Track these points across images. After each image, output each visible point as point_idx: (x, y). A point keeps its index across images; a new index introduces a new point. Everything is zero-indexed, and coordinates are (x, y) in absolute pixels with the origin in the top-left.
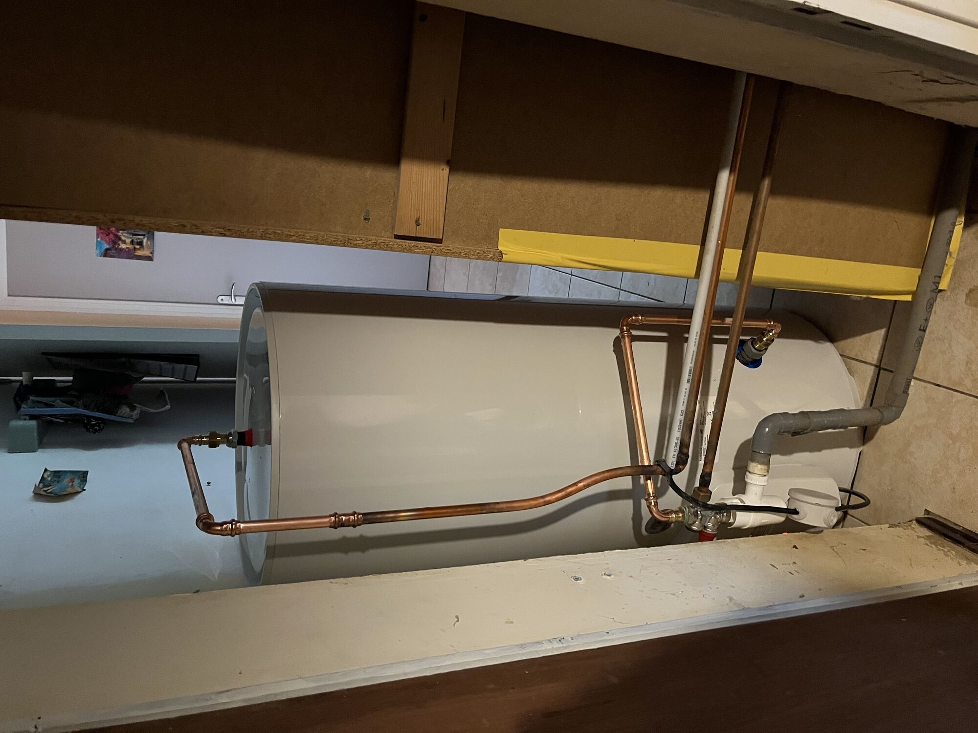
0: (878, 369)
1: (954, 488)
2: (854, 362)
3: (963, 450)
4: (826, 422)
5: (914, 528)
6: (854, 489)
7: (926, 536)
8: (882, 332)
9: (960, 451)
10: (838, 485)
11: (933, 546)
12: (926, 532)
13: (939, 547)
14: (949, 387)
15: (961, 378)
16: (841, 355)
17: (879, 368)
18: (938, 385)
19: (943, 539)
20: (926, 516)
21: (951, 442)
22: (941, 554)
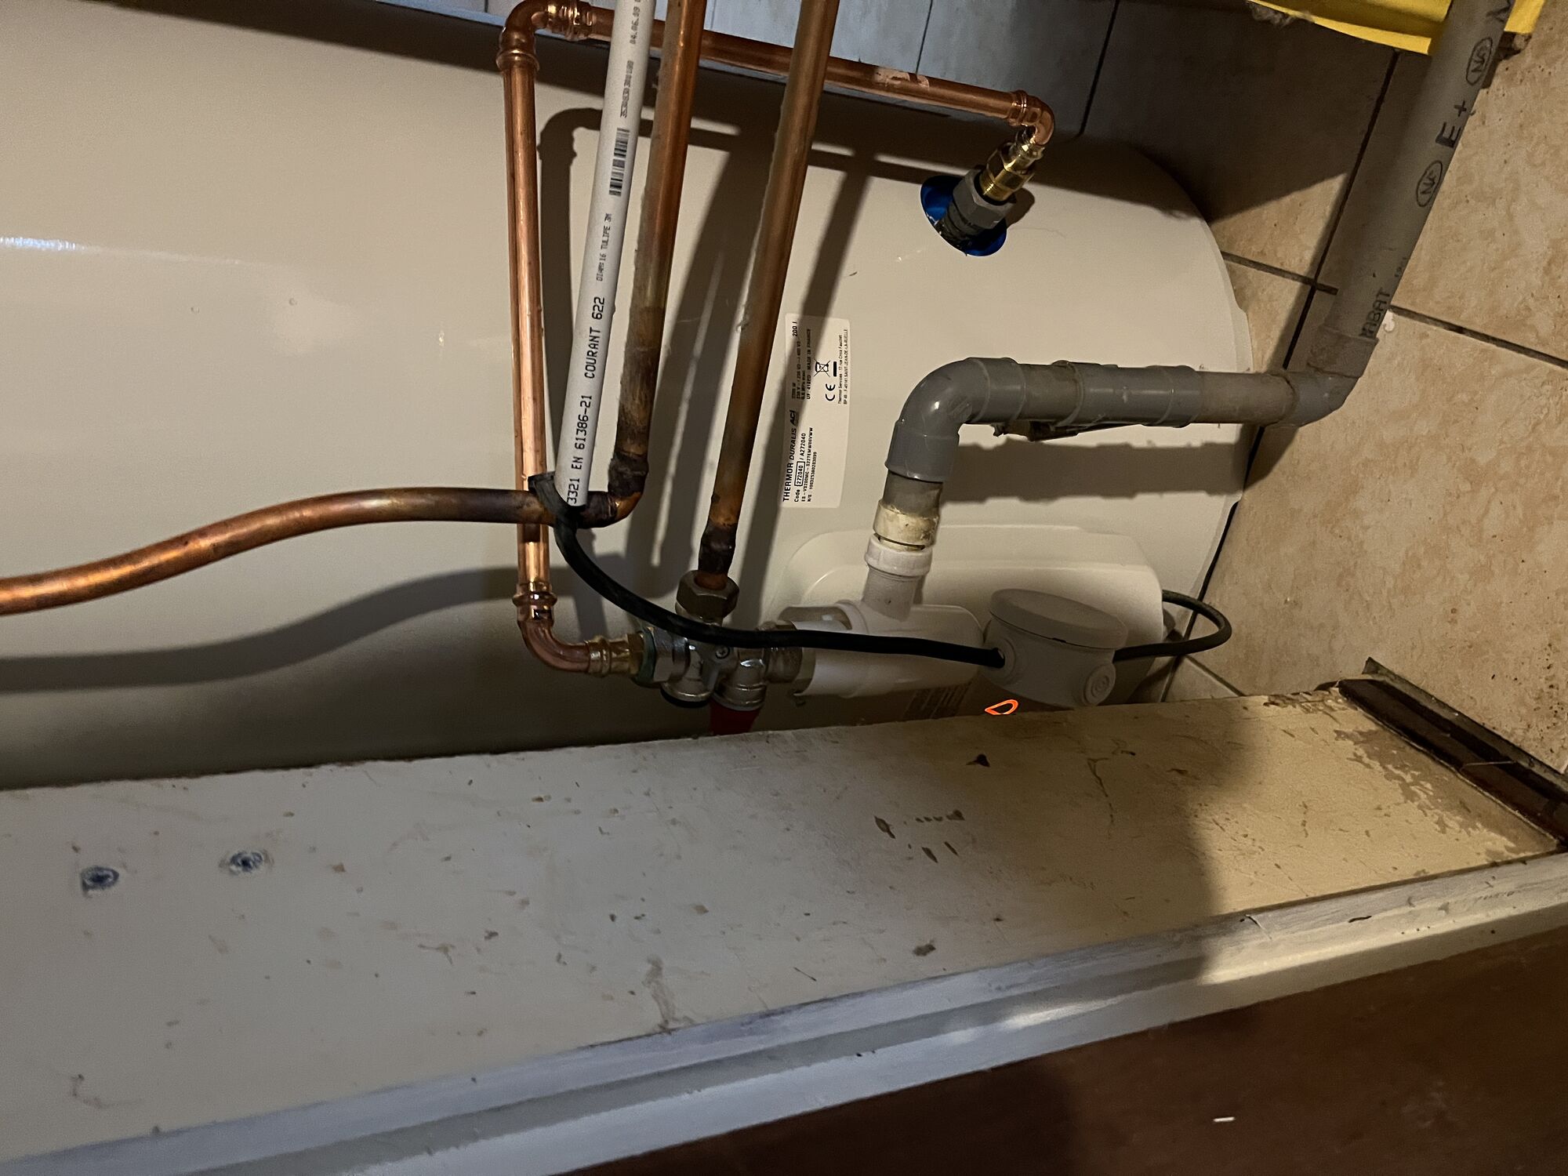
0: (1309, 288)
1: (1454, 611)
2: (1252, 272)
3: (1496, 510)
4: (1125, 397)
5: (1331, 709)
6: (1206, 601)
7: (1361, 733)
8: (1336, 184)
9: (1487, 512)
10: (1161, 586)
11: (1376, 764)
12: (1358, 720)
13: (1390, 767)
14: (1489, 333)
15: (1528, 309)
16: (1223, 253)
17: (1312, 285)
18: (1460, 330)
19: (1402, 745)
20: (1369, 677)
21: (1467, 487)
22: (1392, 792)
